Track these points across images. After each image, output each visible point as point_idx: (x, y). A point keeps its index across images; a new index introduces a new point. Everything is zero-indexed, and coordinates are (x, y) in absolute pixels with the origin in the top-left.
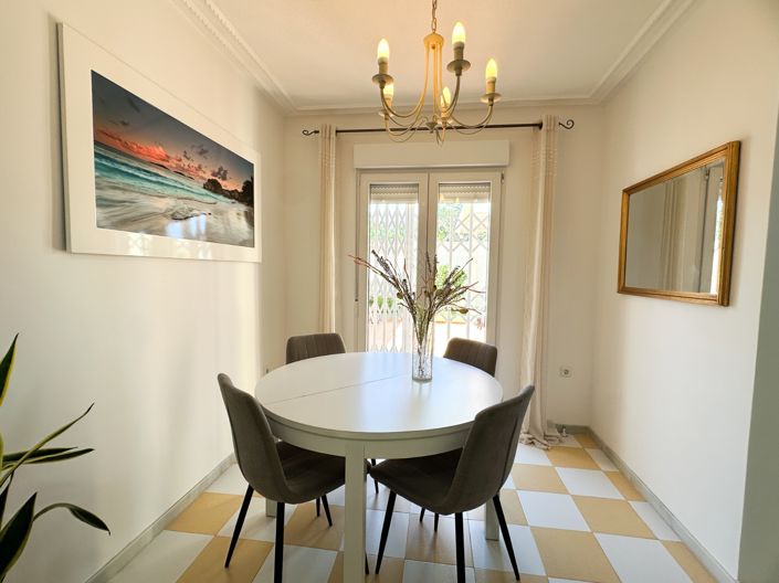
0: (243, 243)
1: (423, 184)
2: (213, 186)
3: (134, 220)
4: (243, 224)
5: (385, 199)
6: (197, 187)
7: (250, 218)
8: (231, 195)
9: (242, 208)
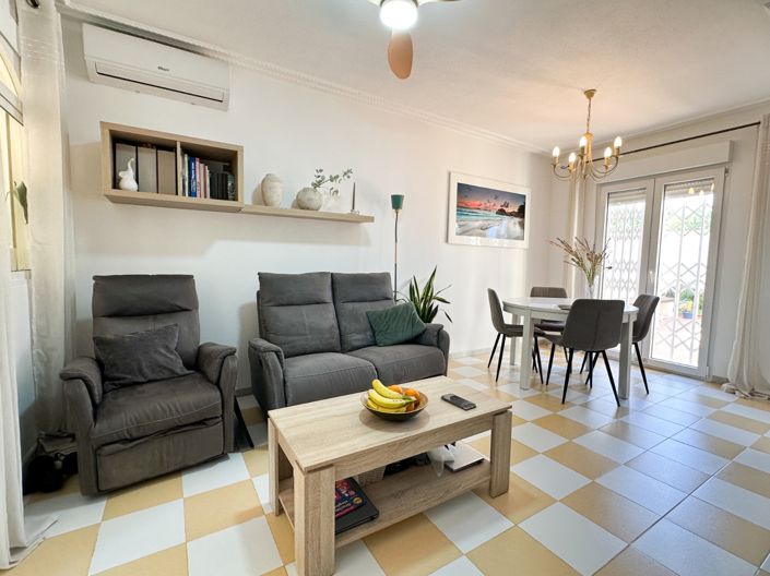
0: (517, 238)
1: (653, 189)
2: (501, 212)
3: (467, 231)
4: (518, 228)
5: (622, 201)
6: (493, 214)
7: (522, 225)
8: (511, 214)
9: (518, 220)
